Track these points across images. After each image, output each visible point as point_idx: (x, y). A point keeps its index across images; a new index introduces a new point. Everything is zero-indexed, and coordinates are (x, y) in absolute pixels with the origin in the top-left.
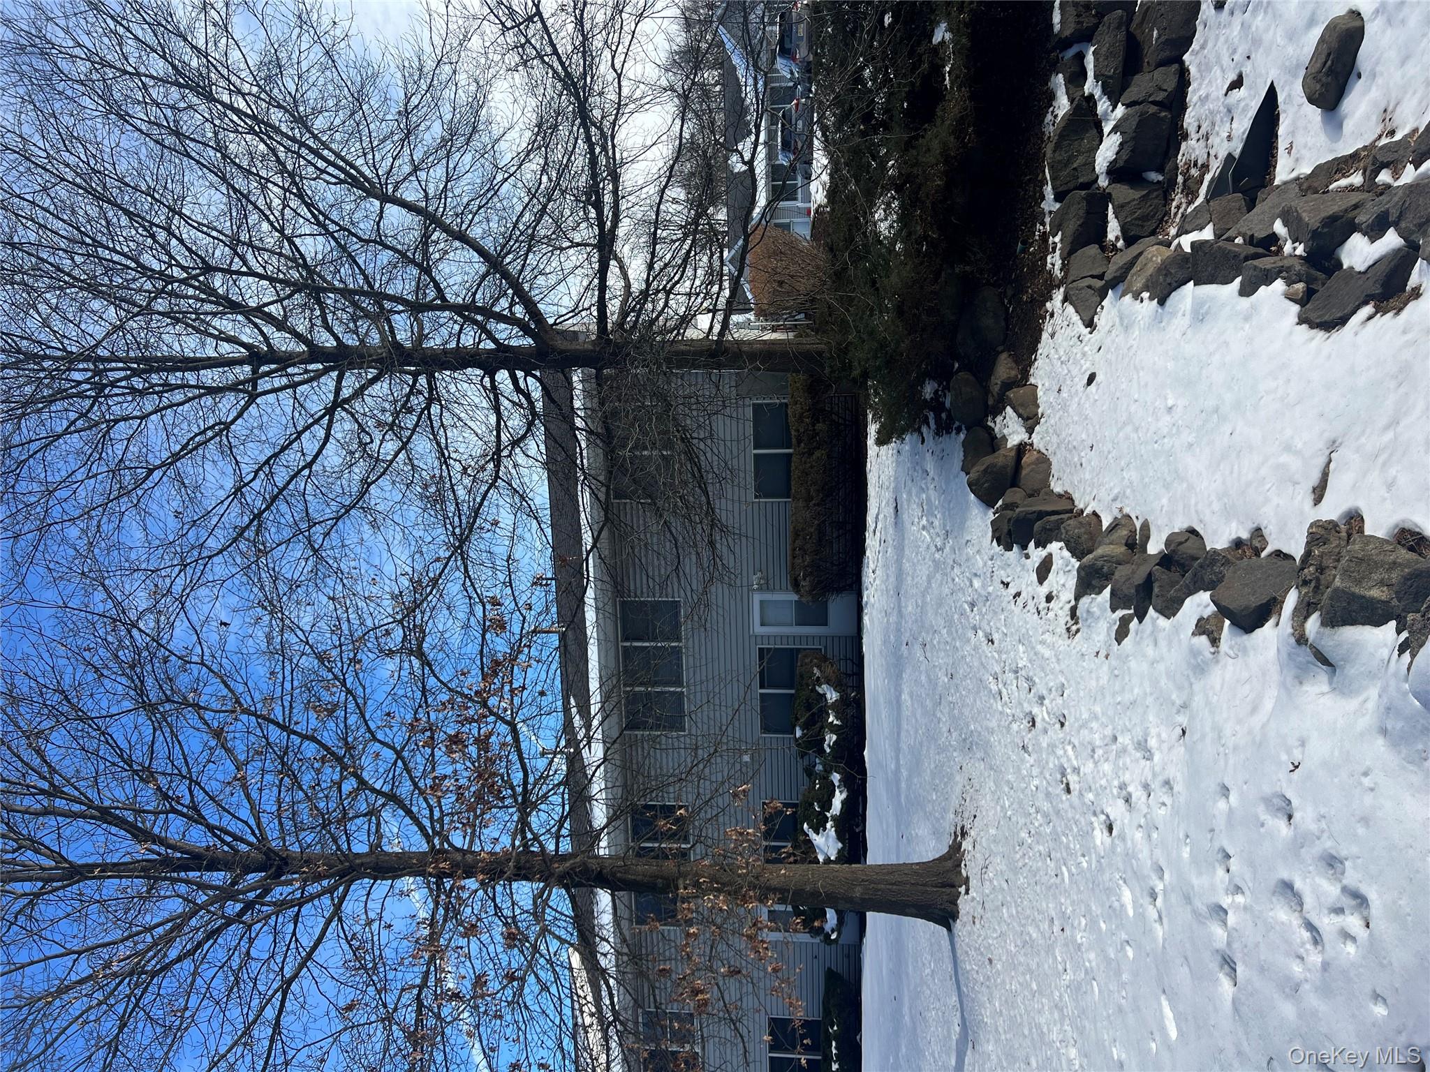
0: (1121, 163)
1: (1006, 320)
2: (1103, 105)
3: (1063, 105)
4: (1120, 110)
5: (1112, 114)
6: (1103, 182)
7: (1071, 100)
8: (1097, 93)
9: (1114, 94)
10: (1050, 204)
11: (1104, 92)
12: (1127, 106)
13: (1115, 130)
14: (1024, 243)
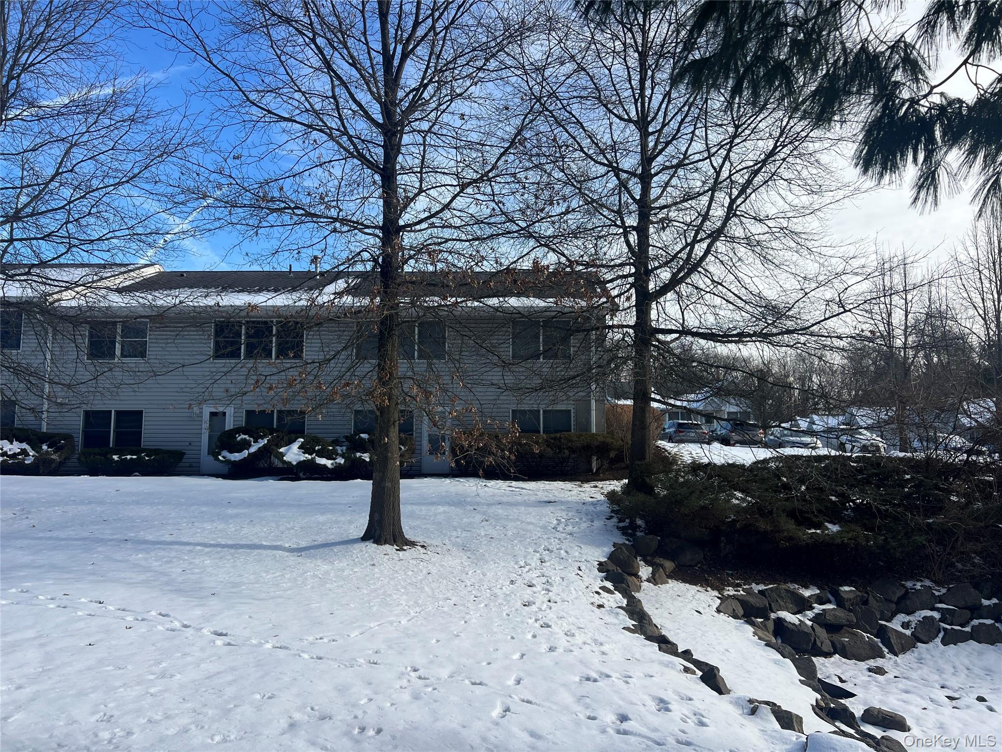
0: (786, 624)
1: (690, 566)
2: (810, 614)
3: (807, 593)
4: (810, 623)
5: (806, 619)
6: (773, 616)
7: (809, 597)
8: (816, 611)
9: (816, 619)
10: (757, 588)
11: (817, 614)
12: (812, 627)
13: (800, 620)
14: (732, 574)
